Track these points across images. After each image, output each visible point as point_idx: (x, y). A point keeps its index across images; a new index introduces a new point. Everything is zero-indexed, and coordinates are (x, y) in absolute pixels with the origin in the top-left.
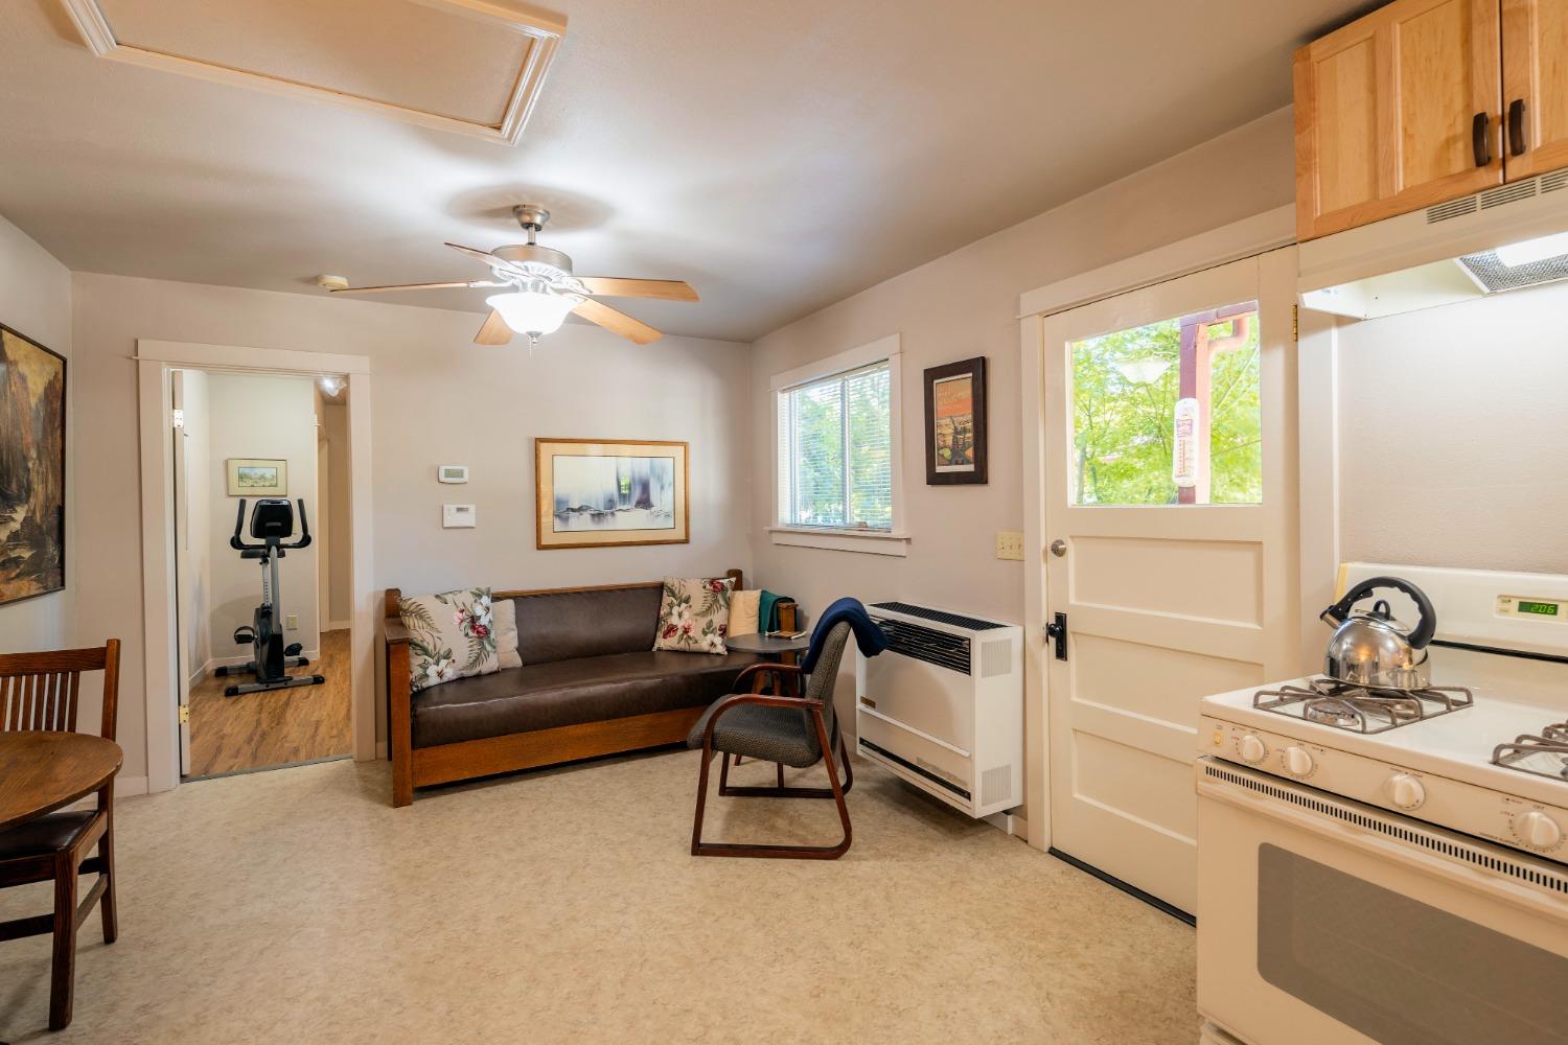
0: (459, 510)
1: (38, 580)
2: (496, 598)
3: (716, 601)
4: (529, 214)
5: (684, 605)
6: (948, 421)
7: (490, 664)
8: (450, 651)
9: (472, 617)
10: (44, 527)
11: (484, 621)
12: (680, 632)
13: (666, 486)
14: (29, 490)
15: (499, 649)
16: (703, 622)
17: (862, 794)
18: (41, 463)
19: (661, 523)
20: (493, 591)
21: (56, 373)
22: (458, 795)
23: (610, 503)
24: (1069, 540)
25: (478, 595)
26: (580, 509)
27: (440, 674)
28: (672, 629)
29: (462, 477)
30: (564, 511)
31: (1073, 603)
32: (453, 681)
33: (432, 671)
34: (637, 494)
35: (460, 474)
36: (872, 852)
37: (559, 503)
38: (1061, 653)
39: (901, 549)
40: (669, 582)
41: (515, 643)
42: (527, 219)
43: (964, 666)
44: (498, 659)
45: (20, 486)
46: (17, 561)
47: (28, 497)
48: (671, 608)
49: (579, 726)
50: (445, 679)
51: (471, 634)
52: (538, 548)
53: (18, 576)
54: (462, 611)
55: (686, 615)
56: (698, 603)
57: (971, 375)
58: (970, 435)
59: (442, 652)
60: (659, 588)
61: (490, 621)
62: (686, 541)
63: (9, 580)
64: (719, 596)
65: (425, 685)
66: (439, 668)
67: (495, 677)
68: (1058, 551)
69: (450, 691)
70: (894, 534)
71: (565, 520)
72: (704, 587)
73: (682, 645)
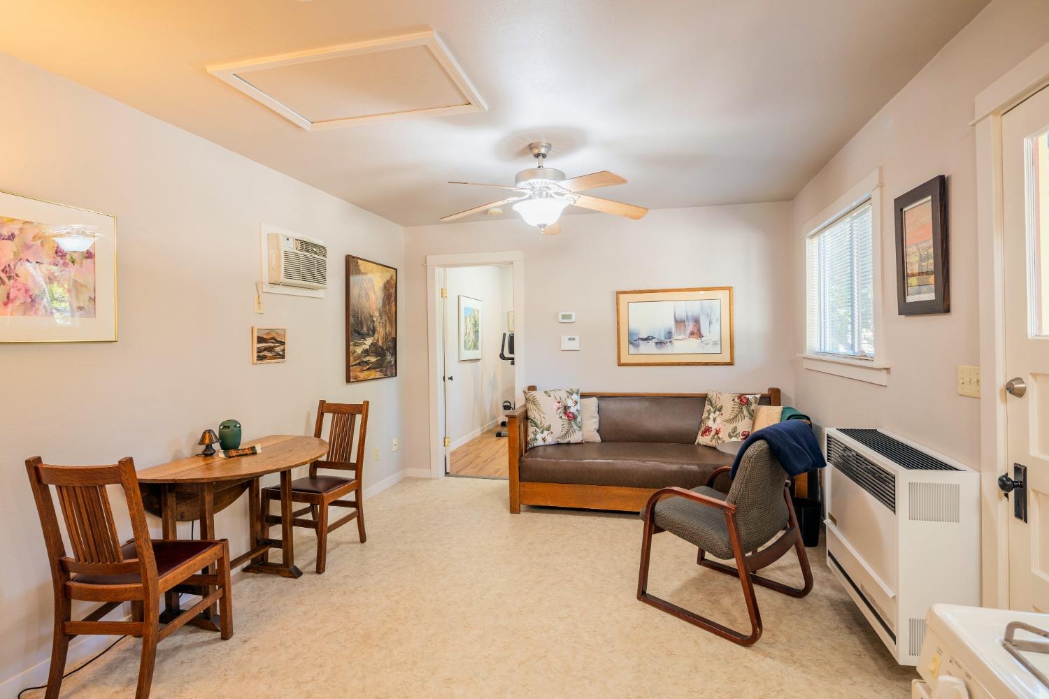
0: (570, 339)
1: (381, 371)
2: (583, 396)
3: (741, 411)
4: (537, 148)
5: (717, 413)
6: (915, 247)
7: (576, 437)
8: (550, 426)
9: (565, 407)
10: (385, 348)
11: (573, 410)
12: (713, 433)
13: (714, 321)
14: (374, 331)
15: (584, 429)
16: (730, 427)
17: (825, 601)
18: (381, 318)
19: (710, 349)
20: (581, 391)
21: (392, 276)
22: (544, 515)
23: (669, 335)
24: (1030, 378)
25: (570, 393)
26: (647, 339)
27: (544, 440)
28: (708, 430)
29: (571, 318)
30: (634, 341)
31: (1034, 455)
32: (553, 445)
33: (539, 436)
34: (690, 327)
35: (569, 317)
36: (785, 654)
37: (630, 334)
38: (1021, 512)
39: (882, 378)
40: (710, 394)
41: (597, 426)
42: (536, 151)
43: (890, 501)
44: (582, 435)
45: (369, 329)
46: (367, 363)
47: (374, 333)
48: (709, 414)
49: (620, 488)
50: (547, 443)
51: (563, 417)
52: (619, 365)
53: (368, 369)
54: (559, 402)
55: (718, 420)
56: (729, 410)
57: (930, 198)
58: (932, 261)
59: (545, 426)
60: (703, 399)
61: (577, 410)
62: (731, 364)
63: (363, 371)
64: (744, 409)
65: (535, 444)
66: (543, 436)
67: (580, 446)
68: (1014, 390)
69: (549, 450)
70: (875, 364)
71: (637, 346)
72: (733, 400)
73: (713, 443)
